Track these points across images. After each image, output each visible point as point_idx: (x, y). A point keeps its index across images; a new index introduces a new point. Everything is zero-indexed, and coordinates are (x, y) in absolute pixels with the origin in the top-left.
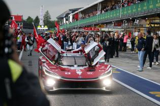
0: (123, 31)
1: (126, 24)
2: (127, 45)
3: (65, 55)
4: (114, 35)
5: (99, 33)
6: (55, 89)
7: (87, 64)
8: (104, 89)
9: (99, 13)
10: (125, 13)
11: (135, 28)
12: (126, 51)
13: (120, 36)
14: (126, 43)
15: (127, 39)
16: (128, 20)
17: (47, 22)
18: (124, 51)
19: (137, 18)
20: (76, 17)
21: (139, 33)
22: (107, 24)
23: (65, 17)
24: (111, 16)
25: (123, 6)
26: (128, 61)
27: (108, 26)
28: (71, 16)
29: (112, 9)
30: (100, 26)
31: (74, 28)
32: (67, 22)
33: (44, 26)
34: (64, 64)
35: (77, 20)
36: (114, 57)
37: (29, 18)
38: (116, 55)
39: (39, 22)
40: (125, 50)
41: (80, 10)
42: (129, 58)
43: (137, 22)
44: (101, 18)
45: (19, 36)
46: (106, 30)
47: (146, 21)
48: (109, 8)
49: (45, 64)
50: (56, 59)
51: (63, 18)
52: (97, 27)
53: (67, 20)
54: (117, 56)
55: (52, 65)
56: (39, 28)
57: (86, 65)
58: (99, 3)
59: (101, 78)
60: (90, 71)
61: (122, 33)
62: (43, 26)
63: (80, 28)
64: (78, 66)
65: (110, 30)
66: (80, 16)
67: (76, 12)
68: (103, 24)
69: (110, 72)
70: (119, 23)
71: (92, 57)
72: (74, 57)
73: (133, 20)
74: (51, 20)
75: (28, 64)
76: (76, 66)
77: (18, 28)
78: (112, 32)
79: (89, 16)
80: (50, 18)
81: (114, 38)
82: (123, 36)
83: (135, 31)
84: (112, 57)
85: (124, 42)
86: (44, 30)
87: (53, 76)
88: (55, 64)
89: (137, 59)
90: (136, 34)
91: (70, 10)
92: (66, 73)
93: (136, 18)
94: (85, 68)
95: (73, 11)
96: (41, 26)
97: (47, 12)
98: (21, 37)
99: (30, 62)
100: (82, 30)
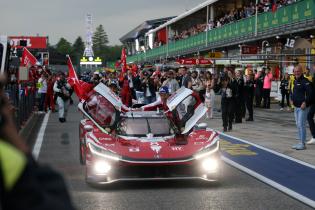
0: (261, 65)
1: (269, 50)
2: (272, 94)
3: (129, 115)
4: (242, 73)
5: (211, 70)
6: (110, 181)
7: (172, 132)
8: (205, 178)
9: (209, 26)
10: (266, 25)
11: (288, 58)
12: (269, 107)
13: (256, 76)
14: (269, 91)
15: (271, 81)
16: (272, 41)
17: (101, 50)
18: (265, 107)
19: (292, 36)
20: (160, 38)
21: (297, 69)
22: (228, 49)
23: (138, 37)
24: (236, 32)
25: (261, 10)
26: (273, 130)
27: (230, 55)
28: (151, 36)
29: (237, 18)
30: (213, 56)
31: (158, 62)
32: (143, 48)
33: (95, 58)
34: (128, 132)
35: (164, 43)
36: (243, 120)
37: (63, 41)
38: (247, 116)
39: (83, 50)
40: (267, 106)
41: (169, 22)
42: (277, 121)
43: (291, 44)
44: (215, 38)
45: (40, 80)
46: (226, 62)
47: (311, 41)
48: (231, 15)
49: (91, 134)
50: (112, 123)
51: (133, 40)
52: (207, 57)
53: (141, 44)
54: (251, 119)
55: (105, 136)
56: (83, 62)
57: (170, 134)
58: (210, 6)
59: (197, 157)
60: (178, 144)
61: (260, 69)
62: (91, 59)
63: (170, 60)
64: (155, 136)
65: (234, 62)
66: (170, 34)
67: (161, 26)
68: (219, 50)
69: (215, 145)
70: (252, 47)
71: (181, 117)
72: (147, 118)
73: (283, 40)
74: (108, 45)
75: (61, 140)
76: (149, 136)
77: (38, 63)
78: (239, 66)
79: (189, 34)
80: (107, 42)
81: (242, 80)
82: (263, 74)
83: (288, 64)
84: (240, 121)
85: (265, 87)
86: (94, 66)
87: (105, 156)
88: (110, 132)
89: (292, 124)
90: (290, 70)
91: (148, 23)
92: (131, 150)
93: (288, 36)
94: (168, 140)
95: (155, 24)
96: (87, 58)
97: (100, 29)
98: (45, 82)
99: (65, 136)
100: (174, 65)
